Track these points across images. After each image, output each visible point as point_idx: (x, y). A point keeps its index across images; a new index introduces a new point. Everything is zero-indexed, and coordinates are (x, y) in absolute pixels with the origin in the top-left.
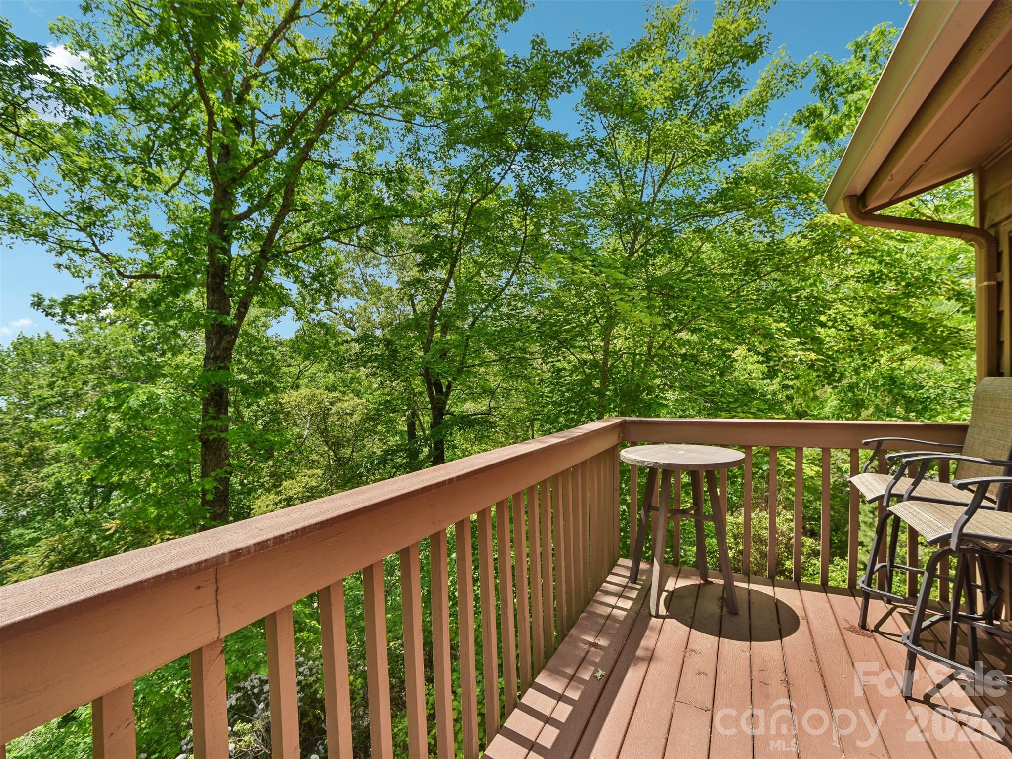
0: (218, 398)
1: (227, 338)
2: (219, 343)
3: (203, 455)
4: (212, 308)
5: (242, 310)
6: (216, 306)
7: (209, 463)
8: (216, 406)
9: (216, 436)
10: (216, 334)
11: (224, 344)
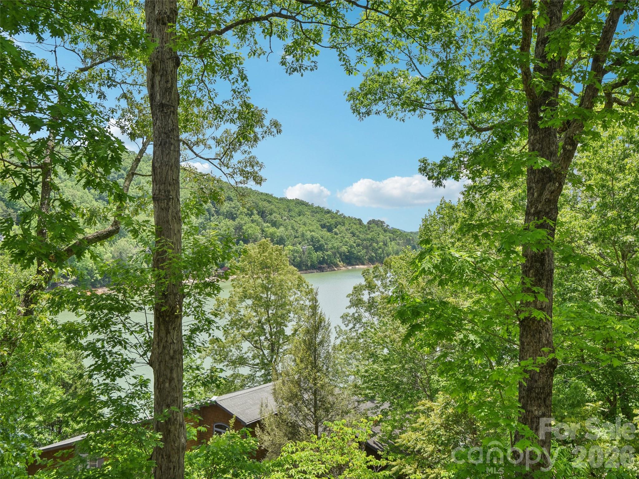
0: (538, 265)
1: (551, 187)
2: (540, 195)
3: (521, 336)
4: (533, 150)
5: (569, 147)
6: (538, 146)
7: (526, 347)
8: (535, 276)
9: (527, 315)
10: (538, 182)
11: (546, 195)
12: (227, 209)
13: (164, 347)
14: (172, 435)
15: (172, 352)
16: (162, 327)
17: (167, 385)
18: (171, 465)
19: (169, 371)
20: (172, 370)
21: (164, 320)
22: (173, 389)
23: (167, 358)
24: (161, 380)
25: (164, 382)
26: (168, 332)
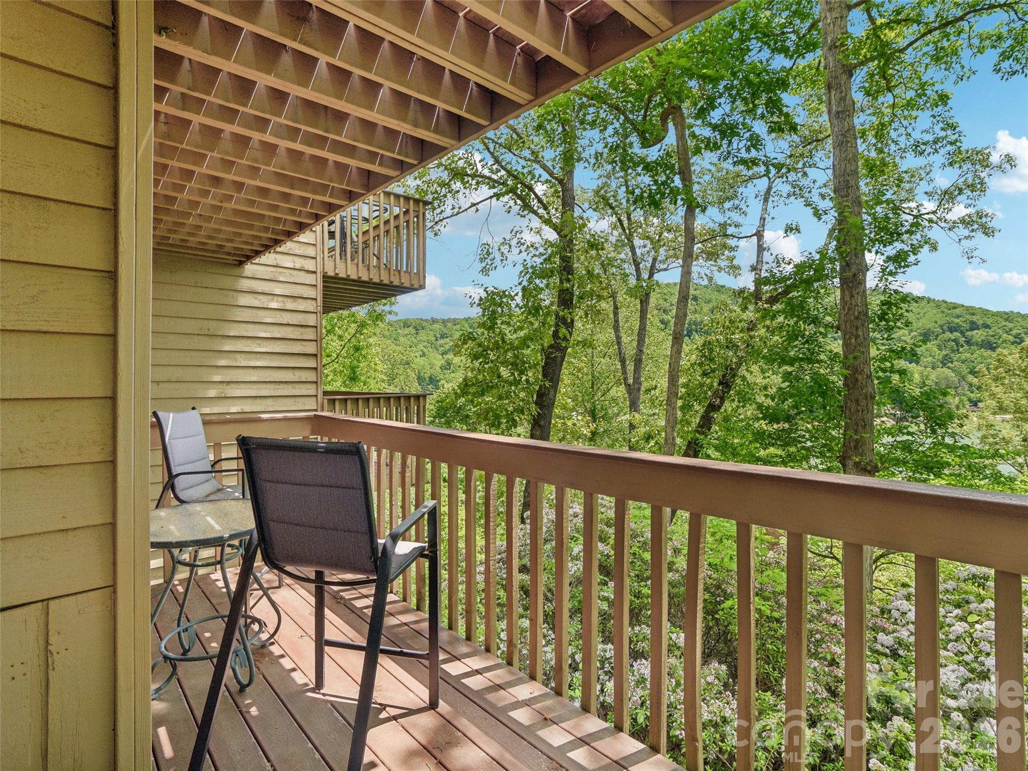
12: (983, 338)
13: (849, 309)
14: (859, 383)
15: (856, 313)
16: (847, 292)
17: (853, 341)
18: (860, 408)
19: (854, 329)
20: (857, 328)
21: (848, 285)
22: (859, 345)
23: (852, 318)
24: (847, 337)
25: (850, 338)
26: (852, 296)
